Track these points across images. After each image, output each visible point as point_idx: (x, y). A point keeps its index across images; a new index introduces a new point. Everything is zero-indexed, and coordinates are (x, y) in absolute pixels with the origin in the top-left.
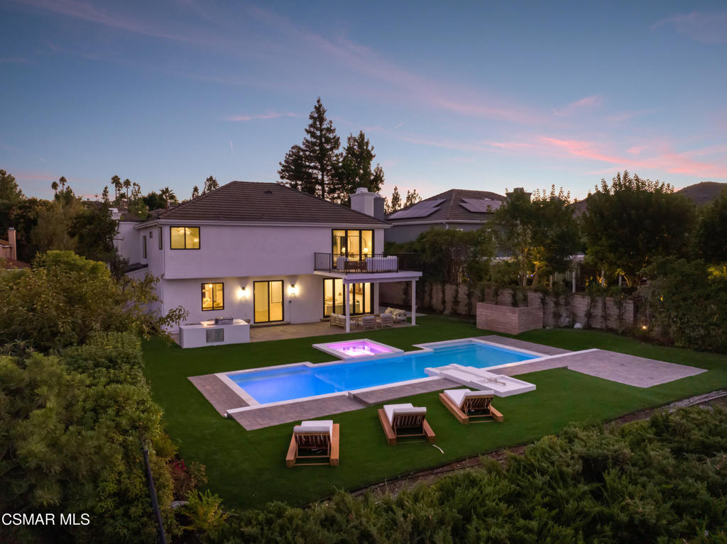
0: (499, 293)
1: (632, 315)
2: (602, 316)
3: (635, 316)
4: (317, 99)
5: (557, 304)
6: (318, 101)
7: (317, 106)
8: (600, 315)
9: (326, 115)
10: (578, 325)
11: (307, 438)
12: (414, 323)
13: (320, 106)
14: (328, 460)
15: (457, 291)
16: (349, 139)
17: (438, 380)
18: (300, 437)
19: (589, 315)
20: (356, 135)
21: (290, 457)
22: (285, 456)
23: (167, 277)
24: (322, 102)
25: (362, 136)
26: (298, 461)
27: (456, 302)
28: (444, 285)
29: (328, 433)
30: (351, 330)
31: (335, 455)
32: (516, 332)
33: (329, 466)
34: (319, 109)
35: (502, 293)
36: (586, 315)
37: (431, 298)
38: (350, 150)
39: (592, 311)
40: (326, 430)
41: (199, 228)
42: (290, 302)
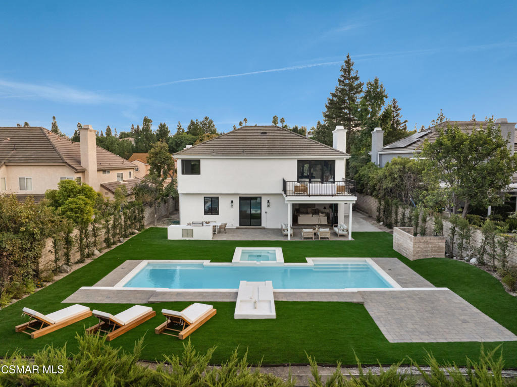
0: (427, 219)
4: (347, 55)
5: (462, 236)
6: (348, 57)
7: (347, 60)
9: (353, 67)
10: (473, 261)
13: (349, 60)
15: (404, 214)
16: (368, 85)
19: (483, 252)
20: (373, 81)
25: (376, 81)
30: (291, 238)
34: (348, 62)
35: (429, 219)
36: (479, 251)
38: (368, 93)
39: (486, 247)
41: (199, 161)
42: (266, 213)
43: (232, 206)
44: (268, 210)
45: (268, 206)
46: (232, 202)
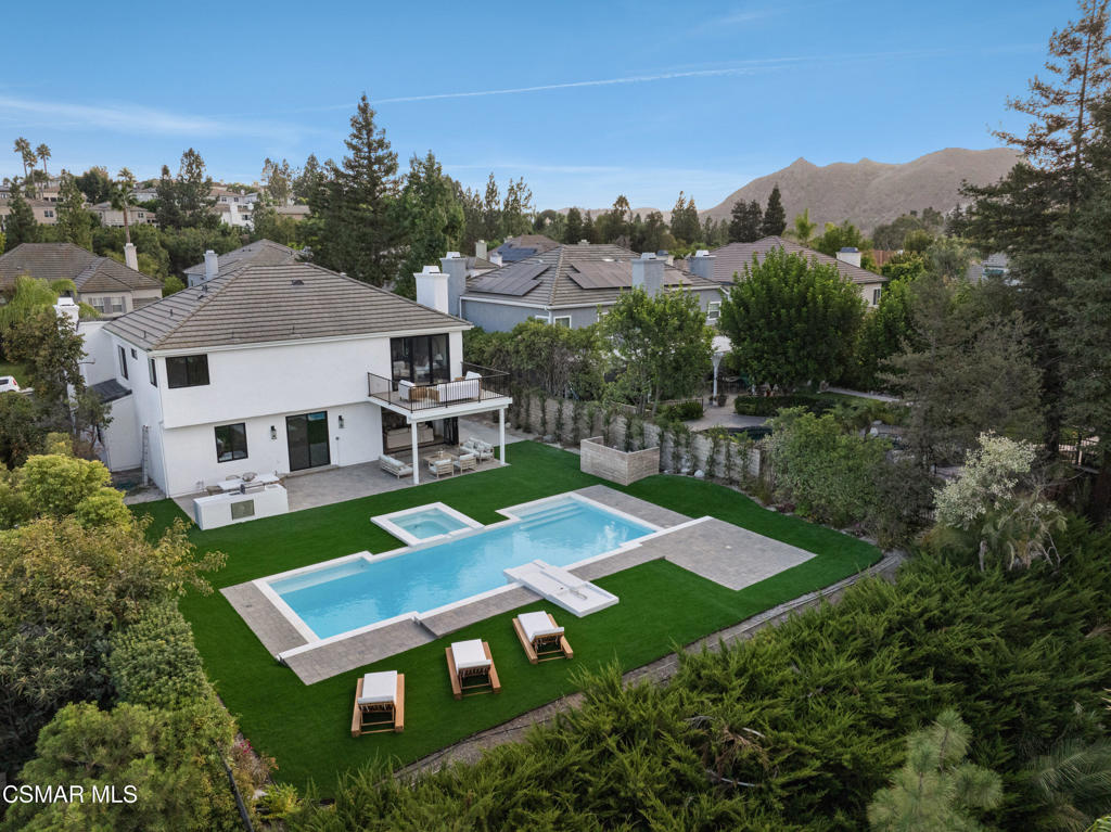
0: (611, 420)
1: (758, 468)
2: (726, 466)
3: (761, 469)
4: (361, 95)
5: (677, 443)
6: (364, 99)
7: (362, 105)
8: (724, 462)
9: (375, 120)
10: (699, 474)
11: (371, 708)
12: (502, 462)
13: (366, 105)
14: (393, 725)
15: (560, 411)
16: (412, 162)
17: (516, 590)
18: (365, 709)
19: (712, 462)
20: (423, 157)
21: (355, 727)
22: (350, 727)
23: (167, 425)
24: (368, 101)
25: (430, 158)
26: (363, 728)
27: (560, 425)
28: (544, 401)
29: (392, 702)
30: (420, 481)
31: (399, 722)
32: (626, 482)
33: (394, 732)
34: (364, 110)
35: (614, 420)
36: (707, 462)
37: (528, 415)
38: (414, 177)
39: (715, 456)
40: (390, 700)
41: (206, 356)
42: (337, 439)
43: (274, 437)
44: (341, 433)
45: (341, 426)
46: (273, 428)
